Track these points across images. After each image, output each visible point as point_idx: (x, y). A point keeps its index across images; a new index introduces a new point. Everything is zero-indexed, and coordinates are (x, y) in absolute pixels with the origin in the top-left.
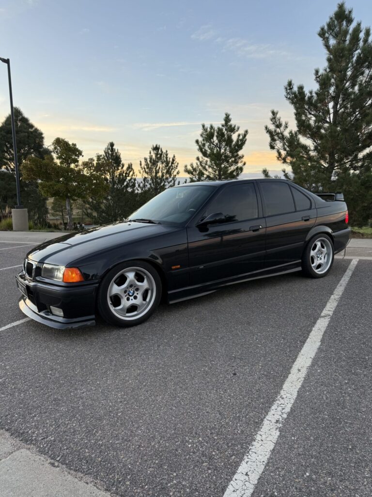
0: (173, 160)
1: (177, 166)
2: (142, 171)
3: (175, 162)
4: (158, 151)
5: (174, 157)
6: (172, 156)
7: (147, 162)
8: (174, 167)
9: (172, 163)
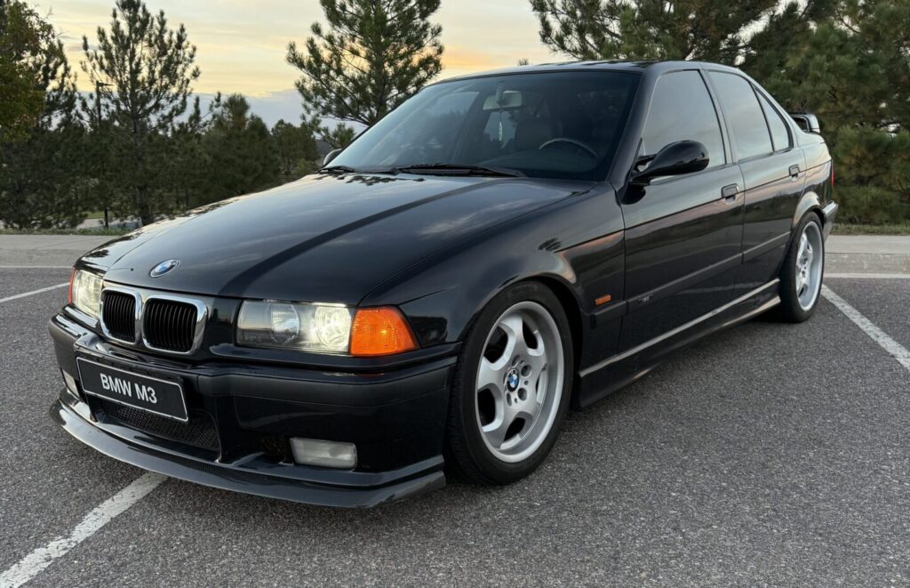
0: (180, 39)
1: (192, 56)
2: (89, 66)
3: (184, 44)
4: (136, 11)
5: (182, 30)
6: (176, 29)
7: (106, 41)
8: (184, 59)
9: (179, 47)
